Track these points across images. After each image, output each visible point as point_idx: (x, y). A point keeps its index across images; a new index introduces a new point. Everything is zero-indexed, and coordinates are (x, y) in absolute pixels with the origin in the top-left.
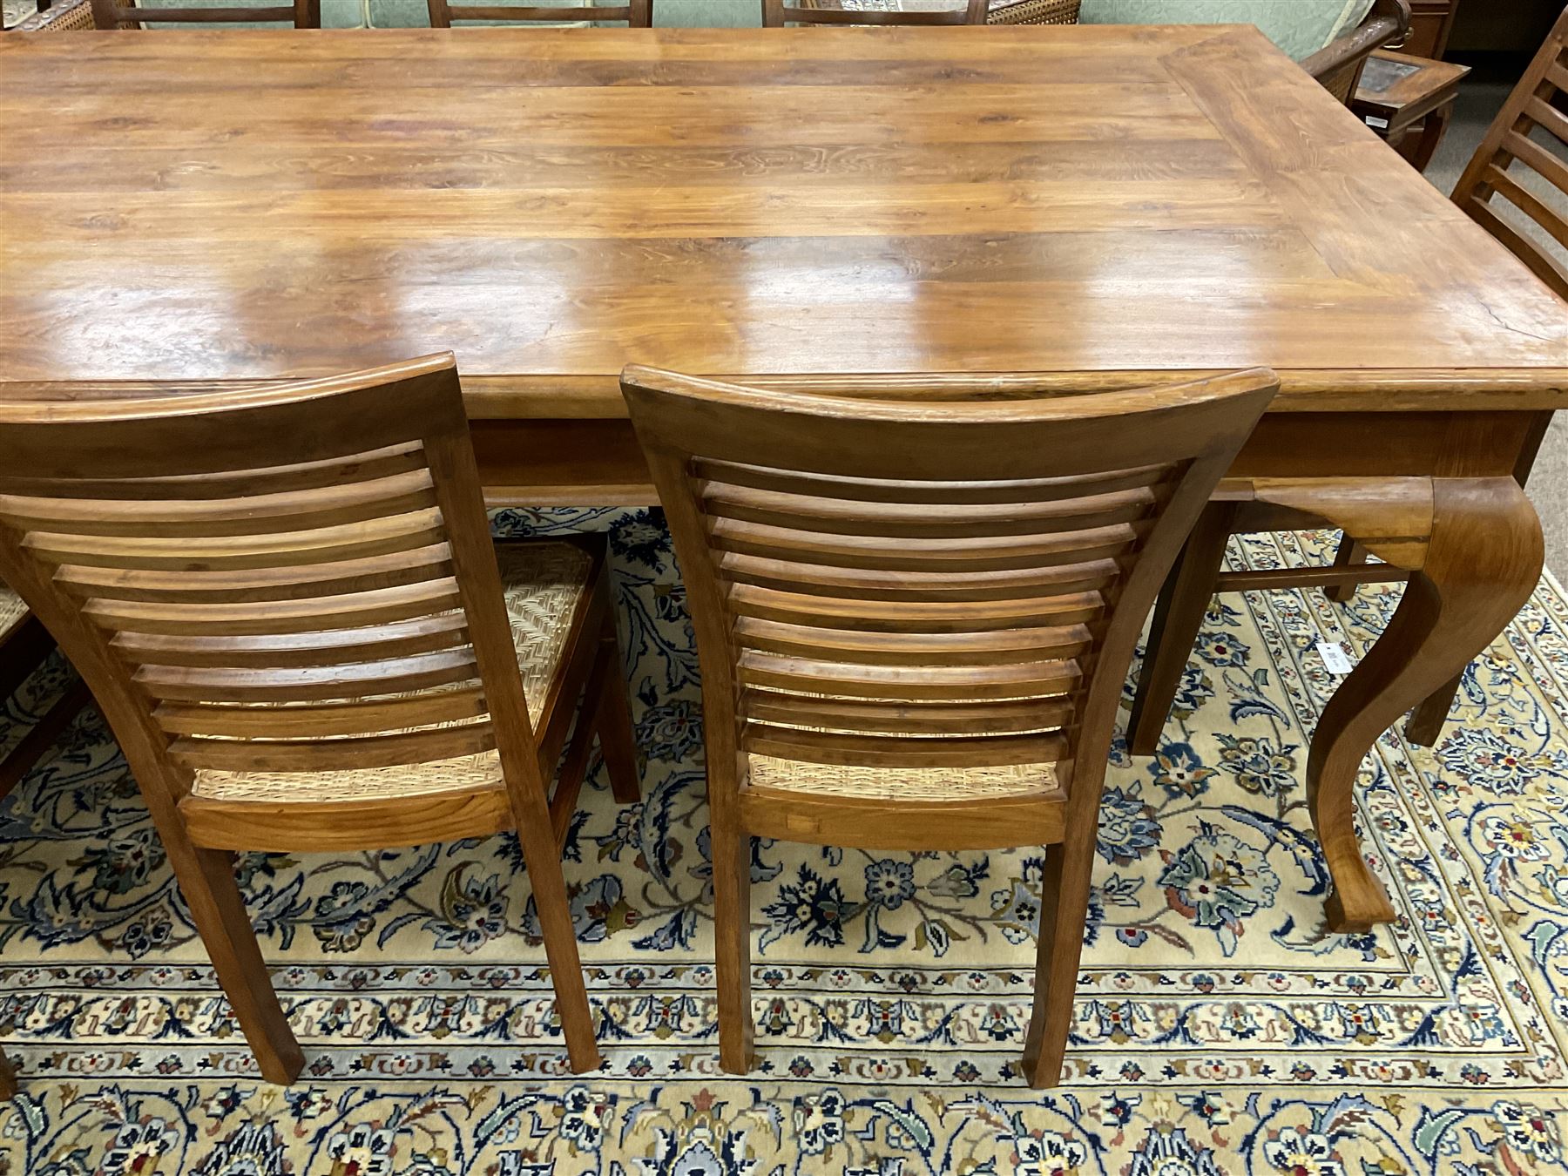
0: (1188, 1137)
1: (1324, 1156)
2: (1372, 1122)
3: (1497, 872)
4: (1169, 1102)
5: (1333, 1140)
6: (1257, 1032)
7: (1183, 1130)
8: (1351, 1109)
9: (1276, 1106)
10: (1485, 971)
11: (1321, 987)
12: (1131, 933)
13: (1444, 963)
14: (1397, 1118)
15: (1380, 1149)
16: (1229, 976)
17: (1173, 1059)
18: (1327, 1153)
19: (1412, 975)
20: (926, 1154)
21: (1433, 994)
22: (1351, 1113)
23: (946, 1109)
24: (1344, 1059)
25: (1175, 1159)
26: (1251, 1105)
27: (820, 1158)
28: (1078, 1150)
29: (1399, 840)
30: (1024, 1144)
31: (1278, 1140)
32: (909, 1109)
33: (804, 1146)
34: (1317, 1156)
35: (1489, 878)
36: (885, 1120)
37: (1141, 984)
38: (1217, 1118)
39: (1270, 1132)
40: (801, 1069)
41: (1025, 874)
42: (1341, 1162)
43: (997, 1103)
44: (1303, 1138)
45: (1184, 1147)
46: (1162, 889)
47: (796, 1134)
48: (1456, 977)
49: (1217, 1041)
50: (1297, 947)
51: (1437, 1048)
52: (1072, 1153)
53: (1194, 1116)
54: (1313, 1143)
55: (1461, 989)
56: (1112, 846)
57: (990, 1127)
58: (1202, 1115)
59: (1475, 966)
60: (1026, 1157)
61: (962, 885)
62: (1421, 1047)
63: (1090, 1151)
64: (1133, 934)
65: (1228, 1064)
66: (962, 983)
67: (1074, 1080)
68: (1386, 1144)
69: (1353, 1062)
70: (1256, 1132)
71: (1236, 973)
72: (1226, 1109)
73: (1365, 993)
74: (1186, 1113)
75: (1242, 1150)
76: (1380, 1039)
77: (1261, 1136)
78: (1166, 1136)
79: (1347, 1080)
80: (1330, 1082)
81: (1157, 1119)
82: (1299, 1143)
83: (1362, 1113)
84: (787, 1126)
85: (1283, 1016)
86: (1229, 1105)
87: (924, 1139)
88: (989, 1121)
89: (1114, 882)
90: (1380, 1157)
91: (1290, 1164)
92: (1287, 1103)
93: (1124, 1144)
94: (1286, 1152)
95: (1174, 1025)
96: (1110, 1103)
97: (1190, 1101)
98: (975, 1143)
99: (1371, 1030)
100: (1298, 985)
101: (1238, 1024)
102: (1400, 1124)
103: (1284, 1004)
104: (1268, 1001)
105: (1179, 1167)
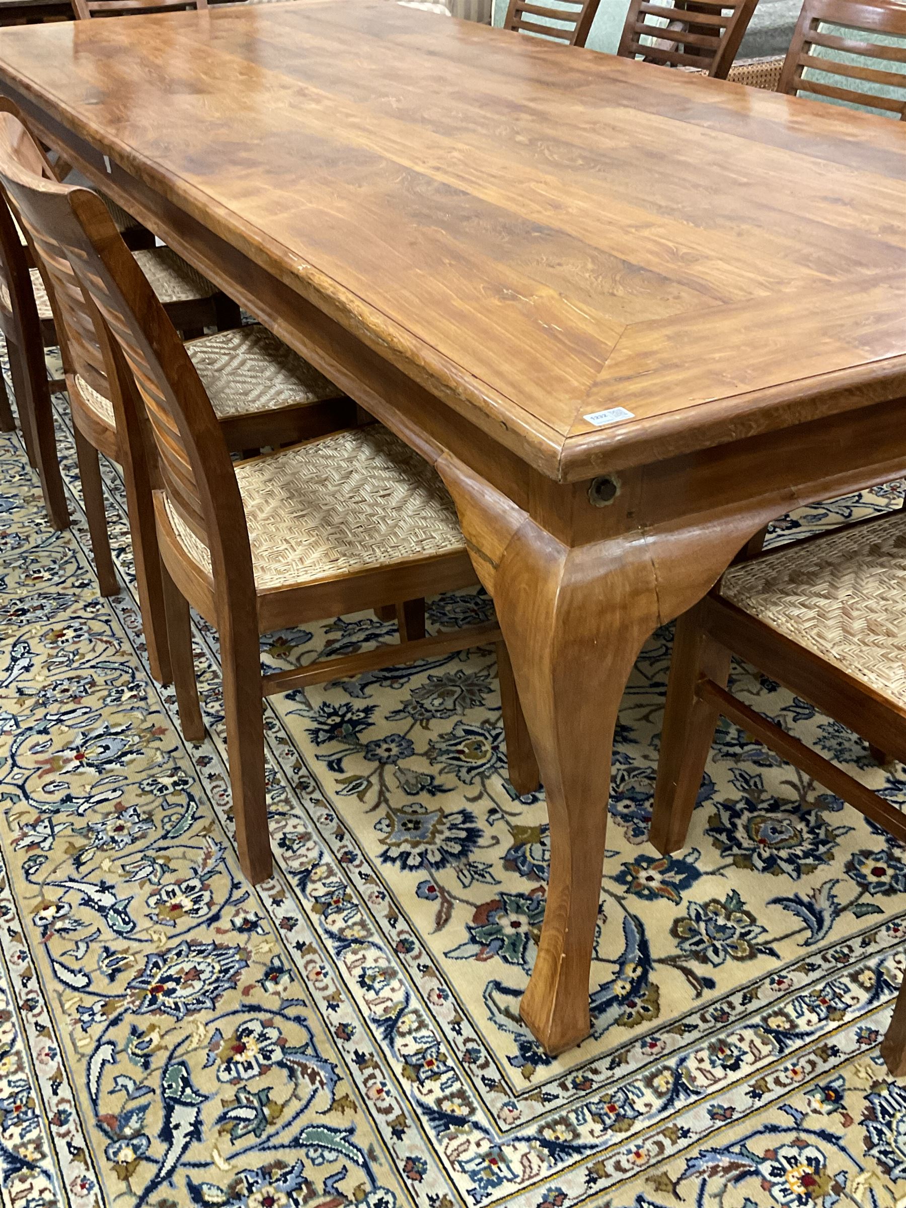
0: (243, 971)
1: (262, 1061)
2: (315, 1091)
3: (725, 1161)
4: (270, 950)
5: (281, 1064)
6: (372, 992)
7: (247, 966)
8: (322, 1073)
9: (299, 1020)
10: (560, 1165)
11: (454, 1029)
12: (432, 889)
13: (548, 1126)
14: (330, 1110)
15: (287, 1102)
16: (425, 960)
17: (314, 945)
18: (266, 1062)
19: (513, 1099)
20: (164, 837)
21: (501, 1123)
22: (318, 1074)
23: (204, 836)
24: (376, 1058)
25: (217, 967)
26: (291, 1002)
27: (140, 791)
28: (201, 913)
29: (706, 1065)
30: (195, 882)
31: (264, 1027)
32: (194, 818)
33: (145, 782)
34: (260, 1057)
35: (709, 1155)
36: (183, 811)
37: (381, 909)
38: (268, 984)
39: (271, 1020)
40: (204, 761)
41: (452, 814)
42: (260, 1074)
43: (223, 860)
44: (274, 1044)
45: (232, 971)
46: (497, 898)
47: (153, 776)
48: (536, 1139)
49: (348, 968)
50: (490, 1003)
51: (432, 1134)
52: (198, 909)
53: (264, 970)
54: (272, 1051)
55: (523, 1147)
56: (524, 856)
57: (200, 861)
58: (267, 975)
59: (562, 1155)
60: (184, 886)
61: (416, 785)
62: (424, 1119)
63: (205, 918)
64: (428, 891)
65: (327, 981)
66: (319, 812)
67: (264, 895)
68: (296, 1105)
69: (376, 1066)
70: (266, 1011)
71: (430, 964)
72: (280, 988)
73: (466, 1065)
74: (265, 964)
75: (244, 1006)
76: (416, 1084)
77: (262, 1016)
78: (237, 957)
79: (354, 1067)
80: (344, 1054)
81: (250, 947)
82: (269, 1042)
83: (321, 1083)
84: (156, 770)
85: (400, 1007)
86: (285, 989)
87: (177, 831)
88: (205, 860)
89: (481, 867)
90: (280, 1102)
91: (244, 1040)
92: (306, 1026)
93: (219, 936)
94: (255, 1034)
95: (349, 937)
96: (251, 917)
97: (277, 963)
98: (184, 857)
99: (423, 1076)
100: (445, 1011)
101: (374, 978)
102: (324, 1113)
103: (414, 1004)
104: (411, 993)
105: (212, 972)
